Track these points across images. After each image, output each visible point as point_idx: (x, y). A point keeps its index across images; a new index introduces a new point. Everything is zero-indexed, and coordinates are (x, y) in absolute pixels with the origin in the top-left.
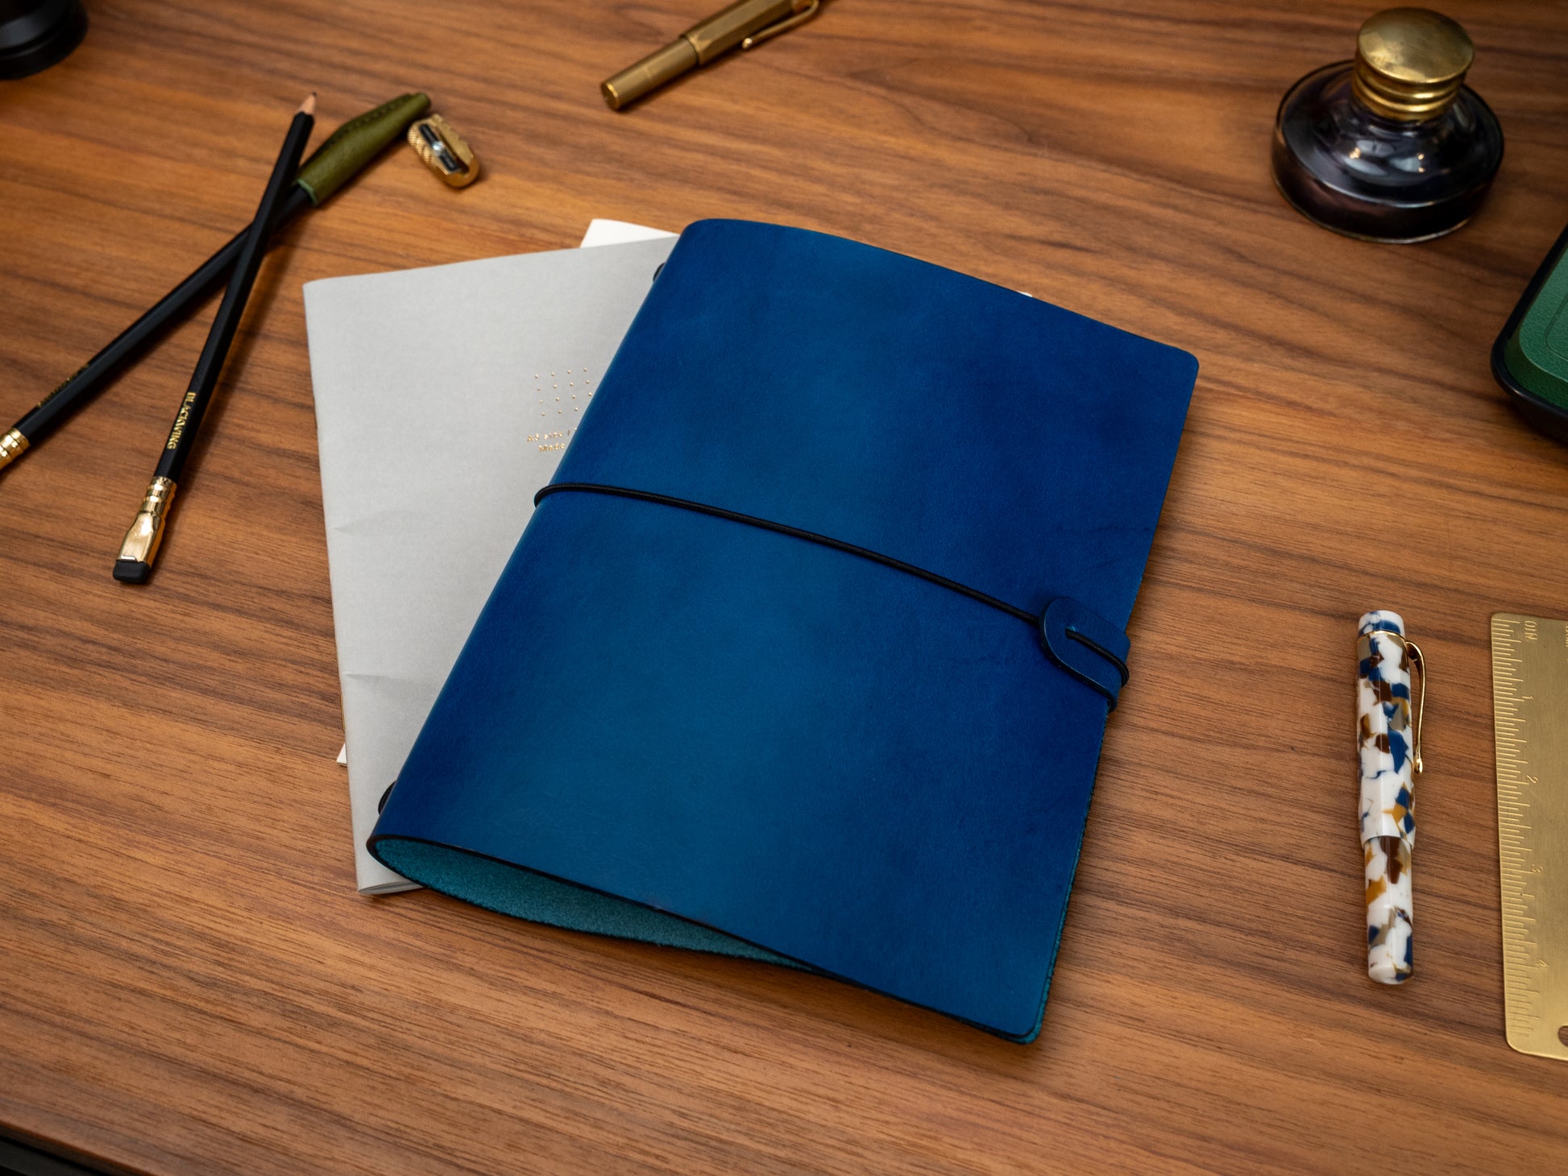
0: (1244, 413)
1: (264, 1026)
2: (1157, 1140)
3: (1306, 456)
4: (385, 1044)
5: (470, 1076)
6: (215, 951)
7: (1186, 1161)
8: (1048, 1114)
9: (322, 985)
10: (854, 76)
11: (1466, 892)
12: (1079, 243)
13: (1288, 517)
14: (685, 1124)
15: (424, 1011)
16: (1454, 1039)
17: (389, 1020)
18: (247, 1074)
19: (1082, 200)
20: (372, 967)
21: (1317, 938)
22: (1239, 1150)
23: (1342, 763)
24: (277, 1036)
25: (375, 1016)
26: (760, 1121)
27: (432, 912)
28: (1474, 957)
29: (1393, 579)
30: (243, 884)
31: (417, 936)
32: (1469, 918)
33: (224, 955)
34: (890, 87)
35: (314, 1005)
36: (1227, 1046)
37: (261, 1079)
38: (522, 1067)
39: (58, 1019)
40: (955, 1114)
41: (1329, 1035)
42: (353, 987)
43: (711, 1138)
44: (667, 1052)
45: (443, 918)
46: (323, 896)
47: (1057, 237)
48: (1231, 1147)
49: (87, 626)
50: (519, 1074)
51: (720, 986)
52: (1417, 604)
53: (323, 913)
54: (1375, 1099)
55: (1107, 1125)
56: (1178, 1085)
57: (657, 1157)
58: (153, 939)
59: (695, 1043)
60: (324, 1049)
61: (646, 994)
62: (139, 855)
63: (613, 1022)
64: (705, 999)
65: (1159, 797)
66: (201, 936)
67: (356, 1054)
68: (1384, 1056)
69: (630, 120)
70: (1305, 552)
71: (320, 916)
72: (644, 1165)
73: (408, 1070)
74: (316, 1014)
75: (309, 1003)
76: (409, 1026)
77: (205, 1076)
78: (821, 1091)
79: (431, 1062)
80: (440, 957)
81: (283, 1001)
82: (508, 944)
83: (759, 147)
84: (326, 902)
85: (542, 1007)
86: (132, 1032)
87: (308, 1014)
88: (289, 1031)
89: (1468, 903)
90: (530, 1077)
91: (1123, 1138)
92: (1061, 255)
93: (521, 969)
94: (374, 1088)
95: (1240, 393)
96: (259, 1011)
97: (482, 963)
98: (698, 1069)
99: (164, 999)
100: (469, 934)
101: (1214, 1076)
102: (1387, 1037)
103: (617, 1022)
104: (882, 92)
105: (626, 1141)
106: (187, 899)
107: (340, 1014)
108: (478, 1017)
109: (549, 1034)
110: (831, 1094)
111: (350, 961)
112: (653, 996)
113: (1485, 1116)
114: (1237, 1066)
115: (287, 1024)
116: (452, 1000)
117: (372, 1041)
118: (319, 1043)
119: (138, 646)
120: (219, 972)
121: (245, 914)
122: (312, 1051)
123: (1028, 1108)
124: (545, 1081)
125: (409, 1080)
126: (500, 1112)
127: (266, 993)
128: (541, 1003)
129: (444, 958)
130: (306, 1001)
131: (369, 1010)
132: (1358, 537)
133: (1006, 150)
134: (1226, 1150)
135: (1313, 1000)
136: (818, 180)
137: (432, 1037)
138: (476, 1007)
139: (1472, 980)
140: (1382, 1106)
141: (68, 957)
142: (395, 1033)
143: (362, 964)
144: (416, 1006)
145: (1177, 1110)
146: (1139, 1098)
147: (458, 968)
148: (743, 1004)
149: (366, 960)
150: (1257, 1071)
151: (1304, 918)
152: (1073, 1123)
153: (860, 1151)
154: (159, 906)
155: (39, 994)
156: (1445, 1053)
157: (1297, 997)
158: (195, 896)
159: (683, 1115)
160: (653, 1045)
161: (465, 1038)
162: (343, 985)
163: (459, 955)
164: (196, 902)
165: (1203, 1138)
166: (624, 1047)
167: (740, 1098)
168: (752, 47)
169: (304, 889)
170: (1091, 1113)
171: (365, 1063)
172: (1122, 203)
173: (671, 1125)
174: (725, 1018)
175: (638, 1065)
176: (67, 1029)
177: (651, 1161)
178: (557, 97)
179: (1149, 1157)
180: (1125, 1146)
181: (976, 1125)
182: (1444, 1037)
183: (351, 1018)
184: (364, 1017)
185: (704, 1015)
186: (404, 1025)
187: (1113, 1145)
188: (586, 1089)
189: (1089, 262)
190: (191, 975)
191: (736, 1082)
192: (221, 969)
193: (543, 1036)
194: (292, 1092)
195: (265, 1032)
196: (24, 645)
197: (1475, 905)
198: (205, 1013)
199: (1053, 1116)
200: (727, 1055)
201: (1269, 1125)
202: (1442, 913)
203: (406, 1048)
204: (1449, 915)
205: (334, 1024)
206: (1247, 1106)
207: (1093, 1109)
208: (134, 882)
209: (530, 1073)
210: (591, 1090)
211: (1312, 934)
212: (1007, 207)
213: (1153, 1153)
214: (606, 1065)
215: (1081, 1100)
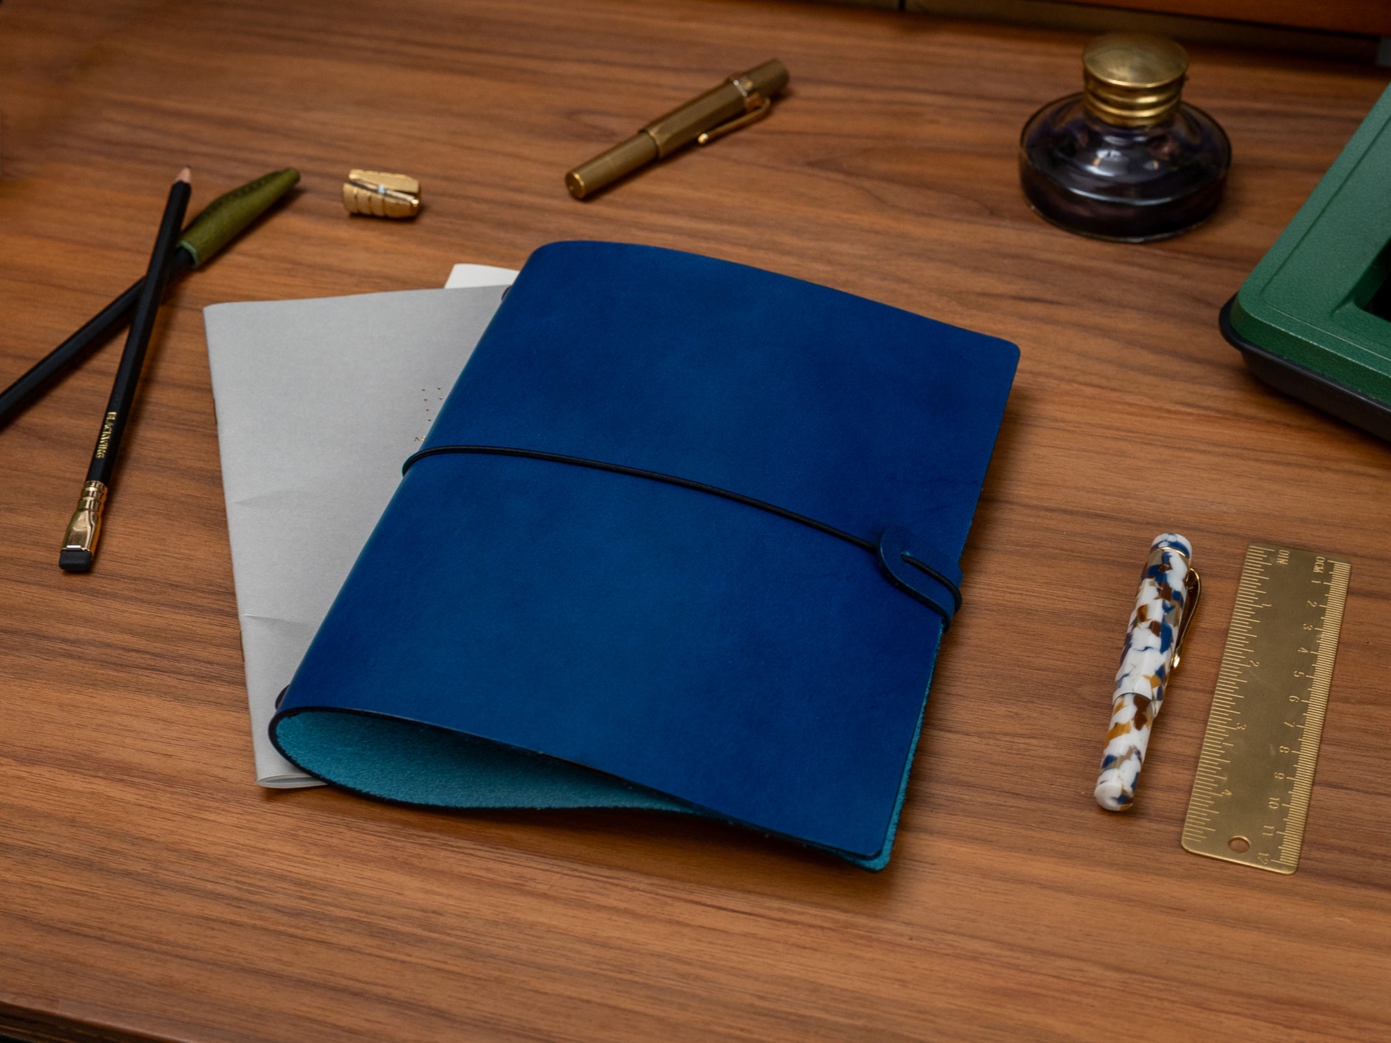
0: (1226, 432)
1: (354, 945)
2: (1207, 999)
3: (1289, 464)
4: (472, 954)
5: (556, 975)
6: (297, 889)
7: (1236, 1014)
8: (1102, 983)
9: (404, 911)
10: (811, 164)
12: (1049, 297)
13: (1276, 513)
14: (766, 1004)
15: (504, 927)
17: (473, 936)
18: (344, 982)
19: (1048, 262)
20: (449, 896)
21: (1339, 841)
22: (1286, 1004)
24: (367, 951)
25: (458, 933)
26: (834, 999)
27: (500, 851)
29: (1381, 559)
30: (314, 836)
31: (490, 870)
33: (306, 892)
34: (848, 173)
35: (399, 927)
36: (1264, 926)
37: (358, 985)
38: (604, 966)
39: (156, 946)
40: (1016, 987)
41: (1358, 914)
42: (434, 912)
43: (790, 1014)
44: (740, 950)
45: (512, 856)
46: (393, 843)
47: (1028, 293)
48: (1276, 1002)
49: (127, 637)
50: (603, 972)
51: (783, 898)
53: (396, 856)
55: (1161, 990)
56: (1222, 957)
57: (741, 1029)
58: (237, 881)
59: (765, 942)
60: (415, 960)
61: (712, 906)
62: (212, 817)
63: (685, 930)
64: (769, 908)
65: (1178, 737)
66: (282, 878)
67: (445, 963)
69: (594, 208)
70: (1296, 540)
71: (393, 858)
72: (730, 1036)
73: (496, 973)
74: (403, 934)
75: (394, 925)
76: (492, 940)
77: (302, 984)
78: (888, 974)
79: (516, 965)
80: (514, 886)
81: (369, 925)
82: (576, 873)
83: (725, 227)
84: (397, 846)
85: (615, 921)
86: (229, 953)
87: (396, 935)
88: (379, 947)
90: (613, 974)
91: (1176, 999)
92: (1034, 308)
93: (593, 892)
94: (466, 988)
95: (1221, 415)
96: (347, 933)
97: (554, 888)
98: (771, 962)
99: (254, 927)
100: (539, 867)
101: (1254, 949)
103: (688, 929)
104: (841, 177)
105: (711, 1019)
106: (263, 849)
107: (425, 933)
108: (556, 930)
109: (627, 941)
110: (898, 976)
111: (427, 892)
114: (1274, 941)
115: (375, 942)
116: (530, 918)
117: (459, 952)
118: (410, 955)
119: (180, 652)
120: (303, 905)
121: (321, 859)
122: (403, 962)
123: (1084, 980)
124: (627, 977)
125: (500, 981)
126: (589, 1002)
127: (352, 920)
128: (615, 918)
129: (518, 887)
130: (391, 924)
131: (452, 929)
132: (1345, 527)
133: (970, 222)
134: (1272, 1004)
135: (1340, 888)
136: (789, 253)
137: (516, 947)
138: (554, 923)
141: (157, 898)
142: (480, 946)
143: (440, 894)
144: (496, 924)
145: (1223, 976)
146: (1186, 968)
147: (531, 894)
148: (806, 911)
149: (445, 891)
150: (1294, 944)
152: (1127, 989)
153: (931, 1018)
154: (237, 855)
155: (134, 928)
158: (270, 847)
159: (761, 998)
160: (726, 946)
161: (546, 947)
162: (424, 911)
163: (530, 883)
164: (272, 851)
165: (1250, 996)
166: (698, 948)
167: (812, 982)
168: (708, 143)
169: (374, 837)
170: (1144, 981)
171: (455, 969)
172: (1088, 263)
173: (752, 1005)
174: (790, 923)
175: (713, 961)
176: (166, 953)
177: (737, 1032)
178: (520, 190)
179: (1201, 1012)
180: (1178, 1005)
181: (1037, 994)
183: (433, 935)
184: (449, 935)
185: (771, 921)
186: (488, 939)
187: (1166, 1004)
188: (668, 981)
189: (1062, 313)
190: (278, 908)
191: (807, 971)
192: (305, 902)
193: (621, 943)
194: (390, 994)
195: (355, 949)
196: (69, 655)
198: (296, 937)
199: (1107, 985)
200: (795, 950)
201: (1311, 984)
203: (492, 956)
205: (420, 941)
206: (1288, 971)
207: (1144, 978)
208: (210, 839)
209: (612, 971)
210: (672, 982)
211: (1334, 837)
212: (976, 269)
213: (1204, 1008)
214: (685, 963)
215: (1133, 972)
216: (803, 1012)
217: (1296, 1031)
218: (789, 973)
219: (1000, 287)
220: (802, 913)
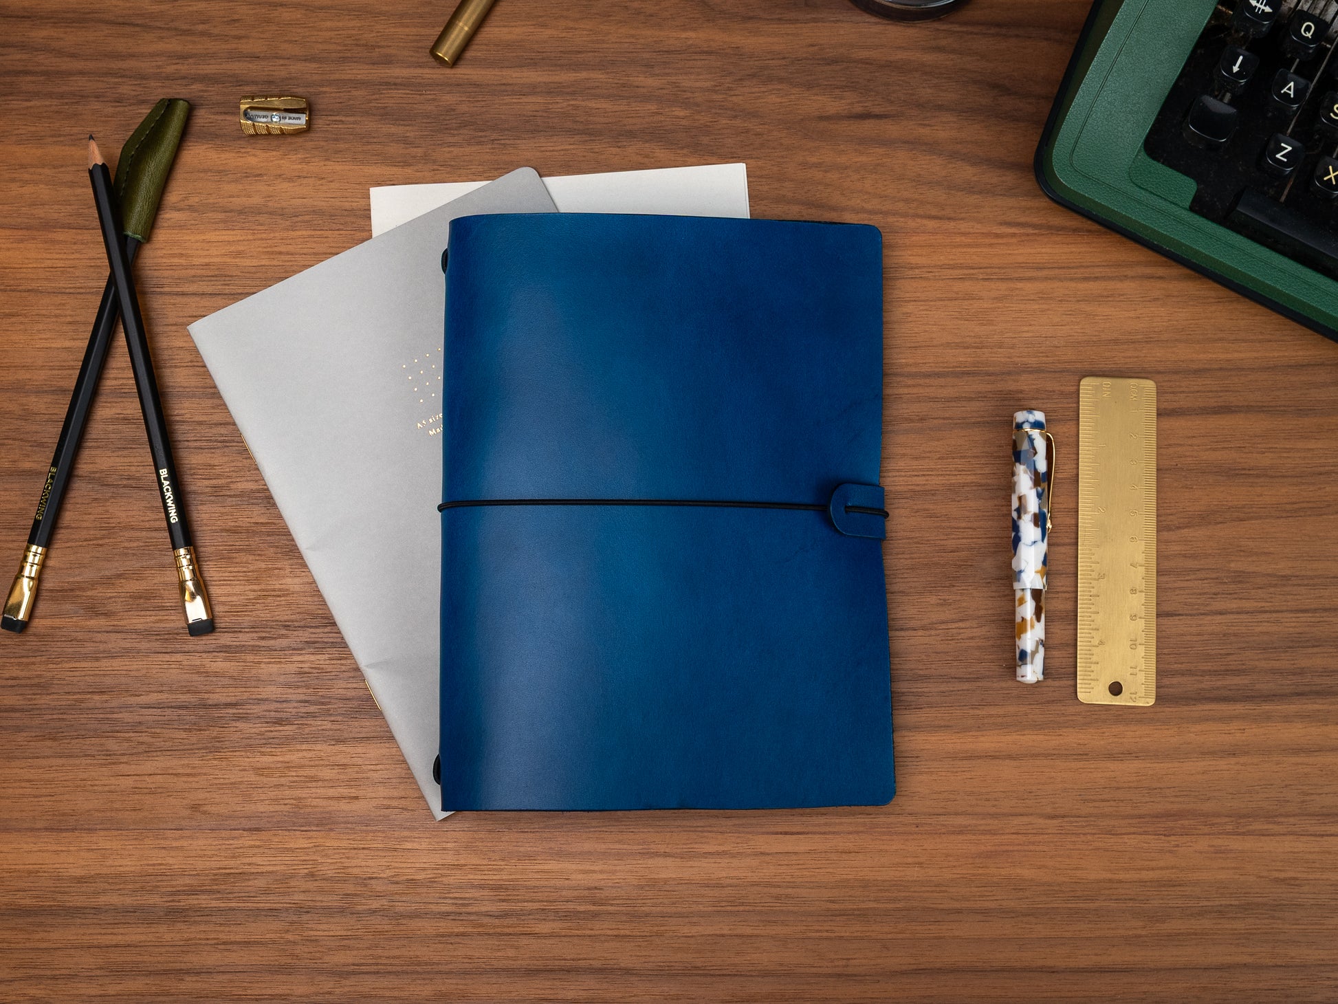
0: (1044, 250)
1: (552, 930)
2: (1114, 826)
3: (1096, 278)
4: (634, 917)
5: (695, 919)
6: (495, 893)
7: (1134, 833)
8: (1047, 831)
9: (576, 893)
11: (1263, 604)
12: (877, 110)
13: (1095, 339)
14: (836, 906)
15: (647, 889)
16: (1272, 707)
17: (628, 902)
18: (557, 963)
19: (866, 62)
20: (601, 872)
21: (1180, 666)
22: (1164, 817)
23: (1171, 533)
24: (563, 934)
25: (618, 902)
26: (881, 890)
27: (623, 823)
28: (1275, 648)
29: (1176, 372)
30: (488, 844)
31: (619, 842)
32: (1268, 622)
33: (503, 895)
35: (577, 907)
36: (1141, 754)
37: (568, 963)
38: (724, 904)
39: (419, 969)
40: (993, 849)
41: (1198, 727)
42: (596, 888)
43: (854, 910)
44: (808, 866)
47: (858, 109)
48: (1157, 817)
49: (275, 689)
50: (725, 909)
51: (824, 814)
52: (1196, 388)
54: (1233, 760)
55: (1083, 827)
56: (1118, 788)
57: (827, 931)
58: (451, 898)
59: (823, 855)
60: (598, 933)
61: (781, 833)
62: (408, 845)
63: (767, 858)
64: (819, 825)
66: (482, 887)
67: (619, 929)
68: (1233, 731)
70: (1113, 366)
71: (550, 848)
72: (821, 938)
73: (656, 929)
74: (581, 912)
75: (573, 907)
76: (643, 901)
77: (530, 972)
78: (910, 860)
79: (666, 919)
80: (641, 851)
81: (556, 911)
85: (719, 863)
86: (470, 961)
87: (577, 914)
88: (570, 928)
89: (1266, 612)
90: (732, 908)
91: (1093, 831)
92: (868, 127)
93: (696, 843)
94: (639, 946)
95: (1036, 231)
96: (543, 922)
97: (670, 846)
98: (831, 870)
99: (479, 934)
102: (1231, 718)
103: (770, 857)
105: (805, 928)
106: (458, 865)
107: (596, 908)
108: (683, 882)
109: (732, 878)
110: (917, 860)
111: (585, 872)
112: (786, 833)
113: (1297, 750)
114: (1149, 765)
115: (566, 925)
116: (663, 876)
117: (624, 918)
118: (593, 929)
120: (505, 906)
121: (502, 863)
122: (590, 936)
123: (1034, 831)
124: (741, 908)
125: (659, 935)
126: (723, 936)
127: (543, 909)
128: (718, 860)
129: (644, 851)
130: (571, 906)
131: (613, 899)
134: (1154, 819)
135: (1186, 708)
137: (662, 903)
138: (679, 875)
139: (1276, 664)
140: (1237, 763)
141: (402, 927)
142: (637, 909)
143: (594, 872)
144: (641, 887)
145: (1121, 804)
146: (1096, 804)
147: (657, 854)
148: (843, 820)
149: (595, 868)
150: (1162, 765)
151: (1169, 654)
152: (1063, 832)
153: (944, 889)
154: (442, 876)
155: (398, 957)
156: (1268, 717)
157: (1177, 709)
158: (462, 862)
159: (833, 902)
160: (798, 864)
161: (680, 898)
162: (589, 889)
163: (652, 846)
164: (465, 865)
165: (1140, 817)
166: (781, 871)
167: (862, 880)
170: (1072, 822)
171: (628, 933)
172: (900, 55)
173: (828, 910)
174: (834, 833)
175: (793, 880)
176: (428, 973)
177: (825, 934)
179: (1112, 838)
180: (1097, 836)
181: (1007, 851)
182: (1267, 707)
183: (603, 908)
184: (612, 905)
185: (823, 835)
186: (640, 901)
187: (1089, 837)
188: (769, 904)
189: (892, 129)
190: (489, 913)
191: (857, 871)
192: (504, 904)
193: (729, 881)
194: (592, 964)
195: (555, 934)
197: (1270, 612)
198: (510, 934)
199: (1049, 831)
200: (844, 856)
201: (1176, 796)
202: (1251, 624)
203: (647, 915)
204: (1256, 624)
205: (595, 915)
206: (1161, 788)
207: (1072, 819)
208: (418, 865)
209: (731, 906)
210: (771, 904)
211: (1176, 663)
212: (809, 86)
213: (1113, 834)
214: (775, 886)
215: (1064, 817)
216: (863, 906)
217: (1173, 838)
218: (845, 877)
219: (833, 106)
220: (841, 824)
